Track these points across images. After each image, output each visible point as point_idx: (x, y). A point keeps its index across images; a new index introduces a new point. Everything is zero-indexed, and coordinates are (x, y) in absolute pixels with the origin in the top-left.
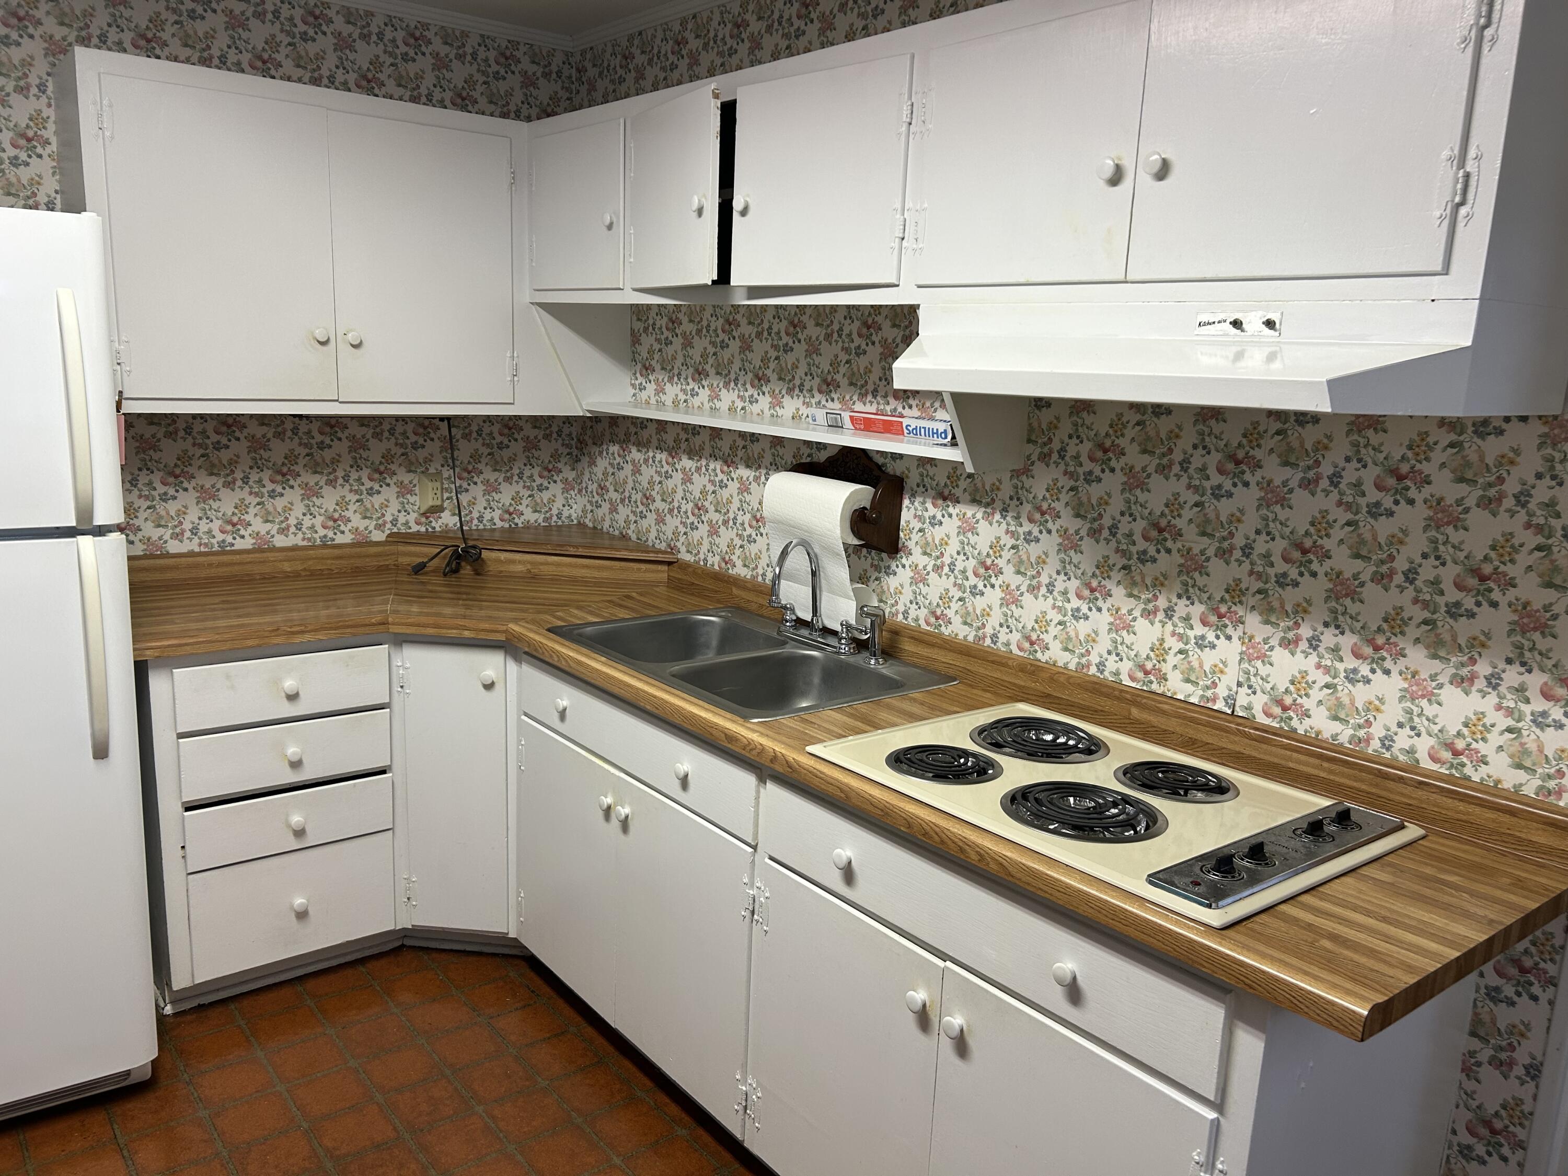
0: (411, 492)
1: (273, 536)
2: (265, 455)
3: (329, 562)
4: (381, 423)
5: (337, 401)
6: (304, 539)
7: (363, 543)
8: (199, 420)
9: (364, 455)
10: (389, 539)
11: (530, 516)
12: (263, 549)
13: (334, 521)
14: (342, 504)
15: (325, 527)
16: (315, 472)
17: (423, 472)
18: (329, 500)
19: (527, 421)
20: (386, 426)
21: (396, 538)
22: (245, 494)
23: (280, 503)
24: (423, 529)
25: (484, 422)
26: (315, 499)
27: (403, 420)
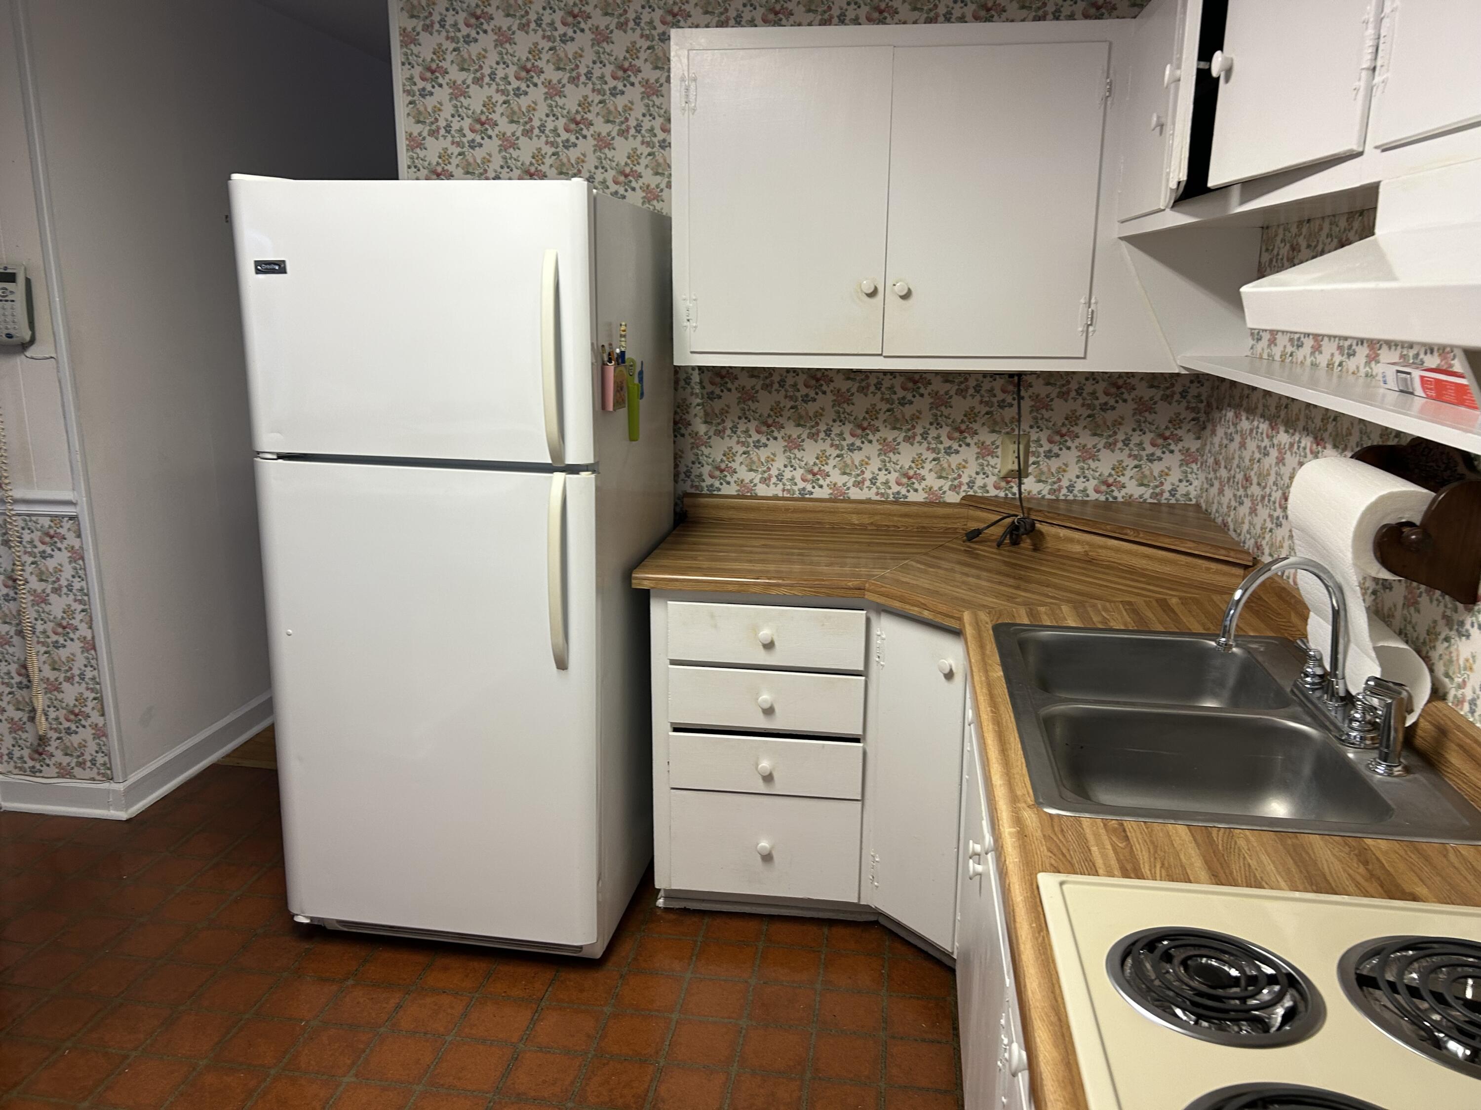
0: (992, 454)
1: (848, 489)
2: (848, 409)
3: (896, 518)
4: (966, 380)
5: (881, 355)
6: (877, 494)
7: (935, 502)
8: (792, 374)
9: (946, 412)
10: (964, 502)
11: (1132, 489)
12: (838, 498)
13: (909, 478)
14: (918, 461)
15: (898, 484)
16: (894, 428)
17: (1008, 433)
18: (905, 456)
19: (1142, 379)
20: (972, 383)
21: (971, 502)
22: (826, 445)
23: (857, 457)
24: (1002, 494)
25: (1087, 379)
26: (891, 455)
27: (991, 377)
